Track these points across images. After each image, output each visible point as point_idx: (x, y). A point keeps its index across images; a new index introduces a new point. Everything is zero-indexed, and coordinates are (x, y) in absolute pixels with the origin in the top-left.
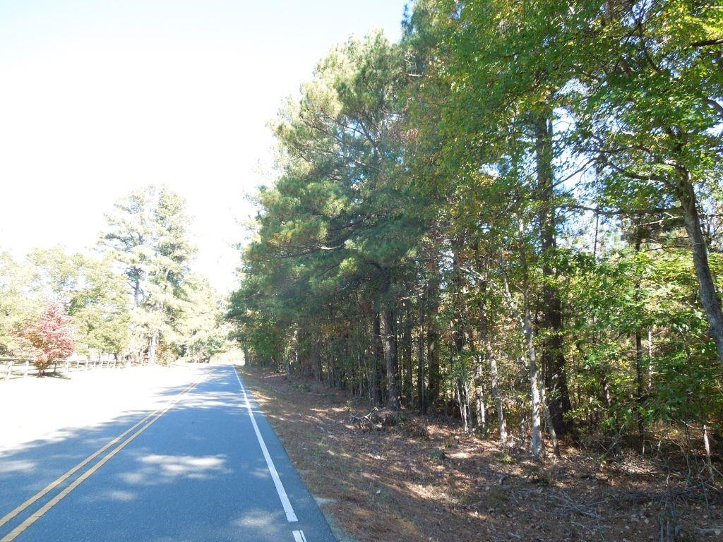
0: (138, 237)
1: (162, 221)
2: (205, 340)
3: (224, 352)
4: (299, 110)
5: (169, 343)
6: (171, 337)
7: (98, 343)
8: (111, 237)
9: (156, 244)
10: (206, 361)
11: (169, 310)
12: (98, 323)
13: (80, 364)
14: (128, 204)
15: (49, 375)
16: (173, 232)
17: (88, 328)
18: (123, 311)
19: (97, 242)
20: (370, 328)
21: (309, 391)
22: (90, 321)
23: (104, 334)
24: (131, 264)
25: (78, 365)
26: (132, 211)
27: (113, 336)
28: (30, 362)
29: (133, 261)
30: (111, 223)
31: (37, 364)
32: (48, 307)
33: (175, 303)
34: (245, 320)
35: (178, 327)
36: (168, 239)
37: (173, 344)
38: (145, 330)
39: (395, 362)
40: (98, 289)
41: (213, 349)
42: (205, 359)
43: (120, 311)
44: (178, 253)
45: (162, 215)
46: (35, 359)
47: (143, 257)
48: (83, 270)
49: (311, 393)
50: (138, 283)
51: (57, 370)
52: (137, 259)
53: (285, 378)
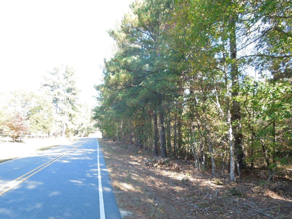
0: (57, 85)
1: (66, 79)
2: (86, 128)
3: (94, 132)
4: (121, 24)
5: (70, 129)
6: (71, 126)
7: (40, 128)
8: (45, 85)
9: (64, 88)
10: (87, 136)
11: (70, 115)
12: (40, 121)
13: (32, 137)
14: (53, 72)
15: (18, 141)
16: (72, 83)
17: (36, 123)
18: (51, 115)
19: (40, 87)
20: (153, 122)
21: (127, 149)
22: (37, 120)
23: (43, 125)
24: (54, 96)
25: (31, 138)
26: (54, 74)
27: (46, 126)
28: (9, 136)
29: (55, 95)
30: (45, 79)
31: (12, 137)
32: (17, 113)
33: (72, 112)
34: (101, 119)
35: (74, 122)
36: (69, 86)
37: (72, 129)
38: (60, 123)
39: (163, 136)
40: (40, 107)
41: (89, 132)
42: (86, 136)
43: (49, 115)
44: (73, 92)
45: (67, 76)
46: (11, 135)
47: (59, 93)
48: (34, 99)
49: (128, 150)
50: (57, 104)
51: (22, 140)
52: (57, 94)
53: (117, 143)
